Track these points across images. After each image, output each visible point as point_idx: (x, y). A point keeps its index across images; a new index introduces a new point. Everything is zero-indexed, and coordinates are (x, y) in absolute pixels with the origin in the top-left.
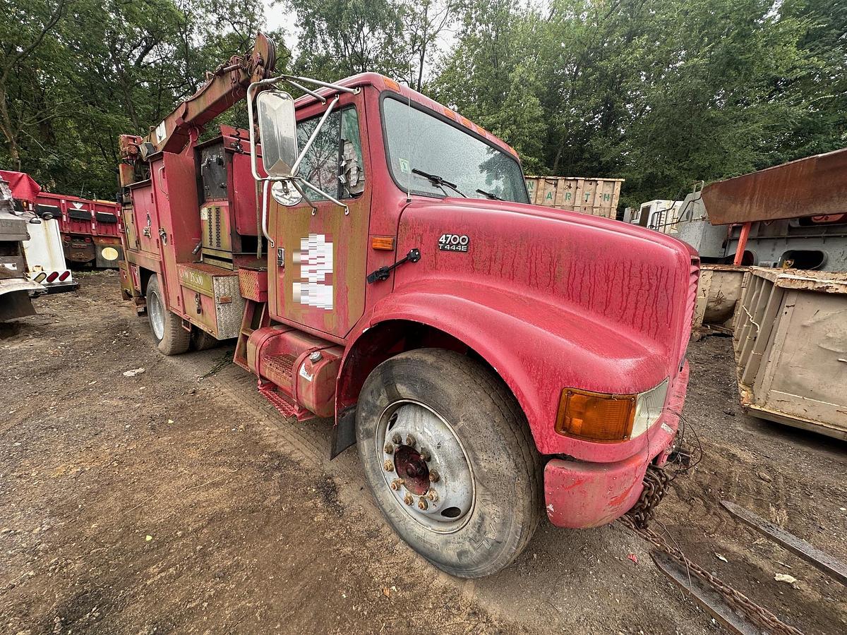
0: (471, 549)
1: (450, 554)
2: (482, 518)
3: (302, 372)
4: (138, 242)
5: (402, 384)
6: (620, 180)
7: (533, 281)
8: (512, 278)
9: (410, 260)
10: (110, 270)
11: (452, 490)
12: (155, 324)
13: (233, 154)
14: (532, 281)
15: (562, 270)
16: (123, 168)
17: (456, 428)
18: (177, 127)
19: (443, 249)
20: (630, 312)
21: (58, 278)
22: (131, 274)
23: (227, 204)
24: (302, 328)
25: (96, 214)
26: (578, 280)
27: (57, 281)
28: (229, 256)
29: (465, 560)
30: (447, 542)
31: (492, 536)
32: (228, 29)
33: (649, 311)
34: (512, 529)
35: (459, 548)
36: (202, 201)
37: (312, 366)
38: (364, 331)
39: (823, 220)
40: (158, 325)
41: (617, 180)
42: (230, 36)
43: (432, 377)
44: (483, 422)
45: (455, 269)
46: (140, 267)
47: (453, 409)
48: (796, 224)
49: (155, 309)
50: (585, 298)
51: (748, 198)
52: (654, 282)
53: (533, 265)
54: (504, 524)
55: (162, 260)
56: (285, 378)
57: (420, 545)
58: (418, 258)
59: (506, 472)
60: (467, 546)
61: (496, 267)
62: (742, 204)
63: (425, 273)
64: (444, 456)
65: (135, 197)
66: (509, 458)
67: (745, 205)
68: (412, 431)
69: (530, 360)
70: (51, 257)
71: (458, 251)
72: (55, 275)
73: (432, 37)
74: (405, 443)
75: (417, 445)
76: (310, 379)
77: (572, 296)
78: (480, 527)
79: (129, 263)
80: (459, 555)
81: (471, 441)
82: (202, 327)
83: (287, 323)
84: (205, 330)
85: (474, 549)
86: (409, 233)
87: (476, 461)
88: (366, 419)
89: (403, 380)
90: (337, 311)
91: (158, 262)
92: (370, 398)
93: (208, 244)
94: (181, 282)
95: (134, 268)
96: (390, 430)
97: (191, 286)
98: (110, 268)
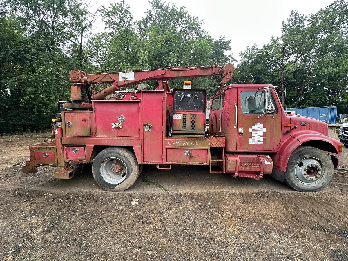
1: (320, 185)
2: (328, 173)
3: (266, 162)
8: (313, 129)
14: (316, 130)
15: (319, 128)
19: (302, 125)
24: (252, 151)
28: (203, 132)
29: (323, 184)
30: (319, 184)
31: (330, 176)
34: (332, 173)
35: (322, 183)
38: (299, 145)
40: (105, 177)
45: (304, 129)
46: (96, 146)
55: (142, 139)
63: (298, 130)
68: (312, 163)
71: (304, 125)
74: (310, 166)
75: (314, 165)
76: (271, 163)
78: (327, 176)
79: (63, 145)
80: (322, 184)
81: (325, 160)
82: (191, 164)
83: (243, 151)
84: (195, 164)
85: (326, 181)
86: (294, 122)
87: (326, 163)
88: (292, 167)
89: (306, 153)
90: (270, 143)
91: (136, 141)
92: (294, 161)
93: (181, 129)
94: (168, 147)
95: (71, 148)
96: (303, 166)
97: (183, 147)
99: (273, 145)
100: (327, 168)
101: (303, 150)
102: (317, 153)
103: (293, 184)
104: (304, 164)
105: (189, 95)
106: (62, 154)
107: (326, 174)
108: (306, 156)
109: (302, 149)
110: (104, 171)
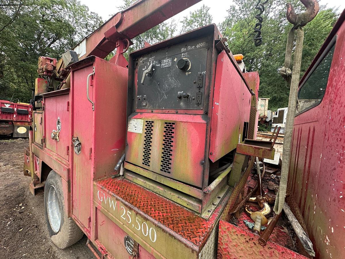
4: (44, 140)
6: (268, 99)
10: (21, 139)
16: (39, 81)
22: (33, 161)
25: (17, 110)
28: (195, 193)
40: (52, 212)
41: (266, 99)
46: (43, 162)
49: (51, 198)
55: (70, 167)
65: (46, 104)
79: (33, 153)
91: (64, 168)
93: (140, 162)
94: (97, 205)
95: (37, 158)
97: (119, 223)
98: (21, 138)
105: (166, 62)
110: (54, 201)
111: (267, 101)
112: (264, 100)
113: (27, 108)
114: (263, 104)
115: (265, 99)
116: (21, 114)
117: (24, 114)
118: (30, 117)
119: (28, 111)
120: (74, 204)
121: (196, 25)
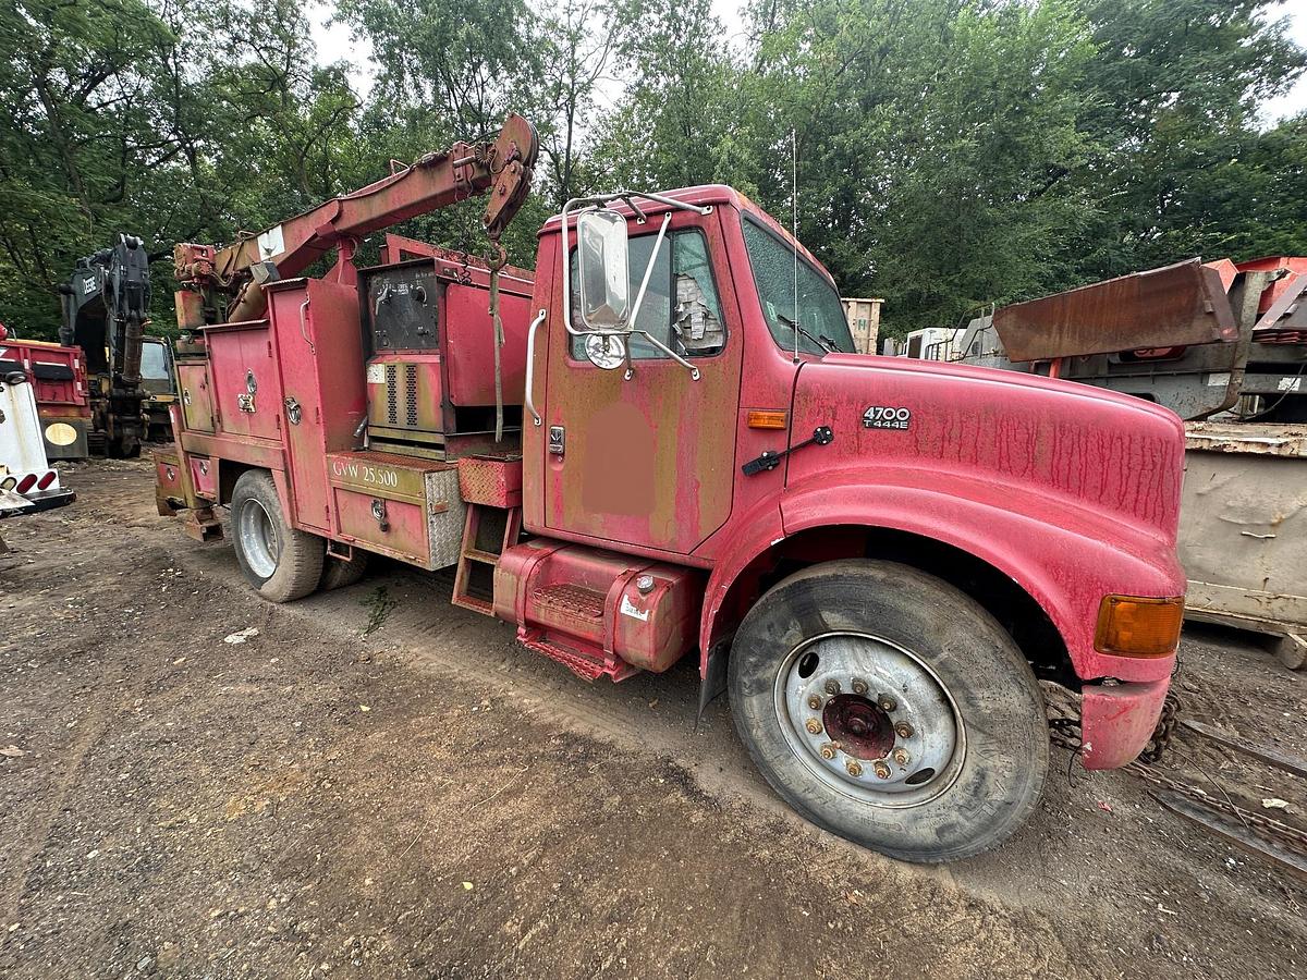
0: (961, 819)
1: (925, 832)
2: (982, 775)
3: (626, 608)
4: (217, 419)
5: (832, 611)
6: (878, 300)
7: (1005, 464)
8: (975, 461)
9: (817, 441)
10: (63, 463)
11: (929, 746)
12: (248, 553)
13: (447, 285)
14: (1003, 465)
15: (1043, 448)
17: (935, 662)
18: (315, 236)
19: (872, 426)
20: (1131, 497)
21: (36, 484)
23: (436, 359)
24: (602, 543)
25: (33, 366)
26: (1065, 461)
27: (34, 489)
28: (439, 439)
29: (949, 837)
30: (916, 818)
31: (998, 796)
32: (249, 57)
33: (1153, 495)
34: (1029, 783)
35: (940, 822)
36: (367, 352)
37: (644, 598)
38: (773, 543)
39: (1148, 354)
40: (253, 554)
41: (874, 300)
42: (253, 68)
43: (887, 597)
44: (979, 650)
45: (890, 452)
46: (222, 461)
47: (929, 637)
48: (1116, 360)
49: (247, 529)
50: (1075, 482)
51: (1055, 327)
52: (1158, 460)
53: (1004, 444)
54: (1018, 778)
55: (286, 448)
56: (585, 620)
57: (868, 831)
58: (830, 439)
59: (1020, 711)
60: (954, 816)
61: (952, 448)
62: (1050, 335)
63: (841, 458)
64: (915, 701)
65: (213, 346)
66: (1022, 691)
67: (1053, 335)
68: (858, 673)
69: (1054, 566)
70: (22, 449)
71: (892, 428)
72: (31, 479)
73: (586, 88)
74: (846, 690)
75: (872, 691)
76: (644, 617)
77: (1057, 481)
78: (978, 788)
79: (187, 453)
80: (940, 832)
81: (963, 676)
82: (387, 553)
83: (569, 537)
84: (398, 556)
85: (967, 818)
86: (813, 405)
87: (970, 701)
88: (756, 666)
89: (833, 605)
90: (677, 516)
91: (276, 452)
92: (766, 636)
93: (386, 420)
94: (335, 483)
95: (198, 461)
96: (811, 677)
97: (363, 489)
98: (61, 459)
99: (694, 529)
100: (980, 737)
101: (827, 579)
102: (910, 614)
103: (763, 758)
104: (820, 668)
105: (403, 289)
106: (187, 476)
107: (969, 775)
108: (833, 619)
109: (820, 574)
110: (254, 535)
111: (876, 310)
112: (867, 307)
113: (66, 358)
114: (862, 319)
115: (870, 300)
116: (48, 380)
117: (59, 380)
118: (79, 388)
119: (69, 369)
120: (299, 505)
121: (657, 23)
